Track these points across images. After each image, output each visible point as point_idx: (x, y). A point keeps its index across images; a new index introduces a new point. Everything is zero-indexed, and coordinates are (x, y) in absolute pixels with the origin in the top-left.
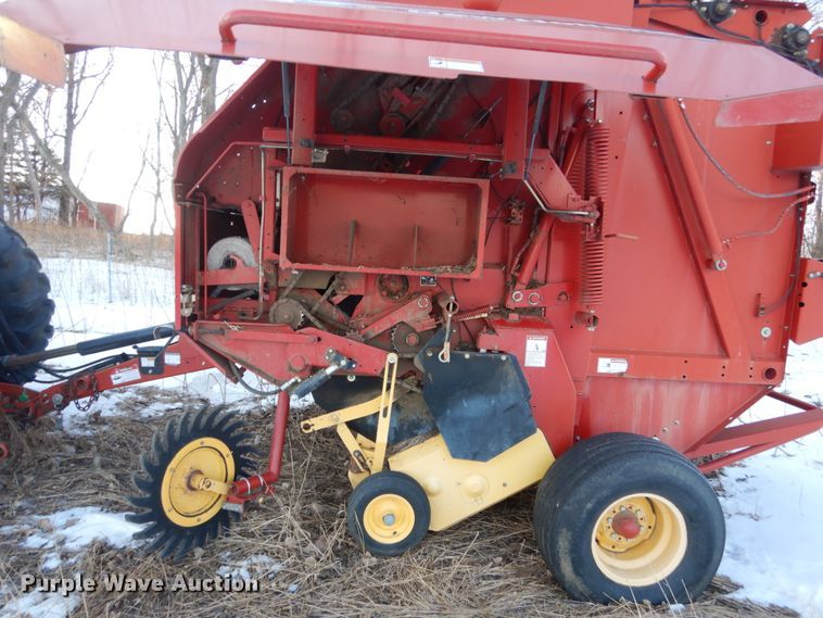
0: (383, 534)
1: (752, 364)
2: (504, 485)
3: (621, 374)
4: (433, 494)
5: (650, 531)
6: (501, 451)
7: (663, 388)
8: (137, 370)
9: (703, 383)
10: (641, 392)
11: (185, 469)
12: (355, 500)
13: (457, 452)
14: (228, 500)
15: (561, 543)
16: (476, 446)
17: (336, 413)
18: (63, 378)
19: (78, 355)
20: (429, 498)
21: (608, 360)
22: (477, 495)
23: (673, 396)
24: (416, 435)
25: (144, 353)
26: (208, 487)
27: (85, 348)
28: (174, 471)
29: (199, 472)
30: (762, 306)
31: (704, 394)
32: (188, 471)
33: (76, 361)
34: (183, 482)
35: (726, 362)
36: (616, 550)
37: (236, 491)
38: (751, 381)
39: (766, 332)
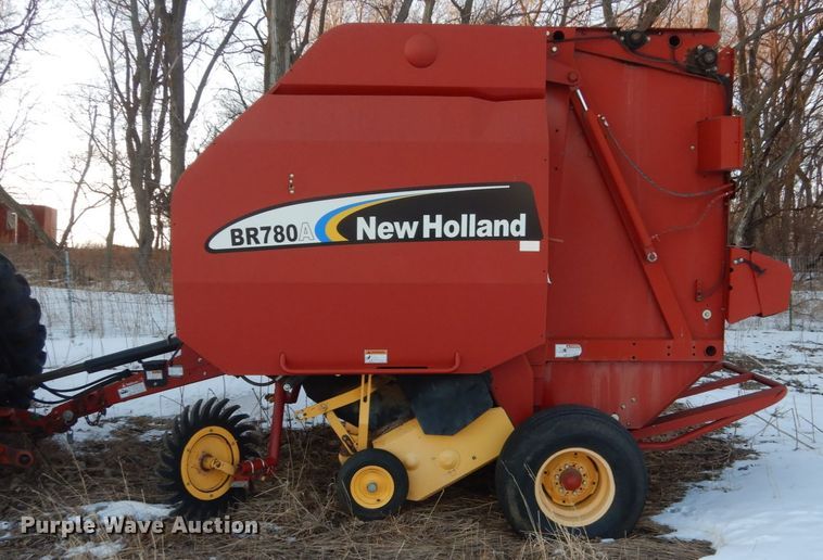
0: (368, 502)
1: (694, 343)
2: (474, 458)
3: (577, 358)
4: (412, 468)
5: (595, 486)
6: (465, 426)
7: (618, 369)
8: (143, 384)
9: (653, 362)
10: (598, 374)
11: (198, 452)
12: (343, 474)
13: (429, 430)
14: (235, 479)
15: (508, 491)
16: (445, 423)
17: (325, 402)
18: (67, 398)
19: (85, 373)
20: (408, 472)
21: (564, 346)
22: (450, 468)
23: (628, 375)
24: (396, 419)
25: (149, 367)
26: (219, 466)
27: (92, 366)
28: (190, 451)
29: (209, 456)
30: (699, 291)
31: (656, 373)
32: (201, 455)
33: (83, 380)
34: (197, 462)
35: (671, 343)
36: (567, 504)
37: (241, 470)
38: (696, 359)
39: (707, 314)
